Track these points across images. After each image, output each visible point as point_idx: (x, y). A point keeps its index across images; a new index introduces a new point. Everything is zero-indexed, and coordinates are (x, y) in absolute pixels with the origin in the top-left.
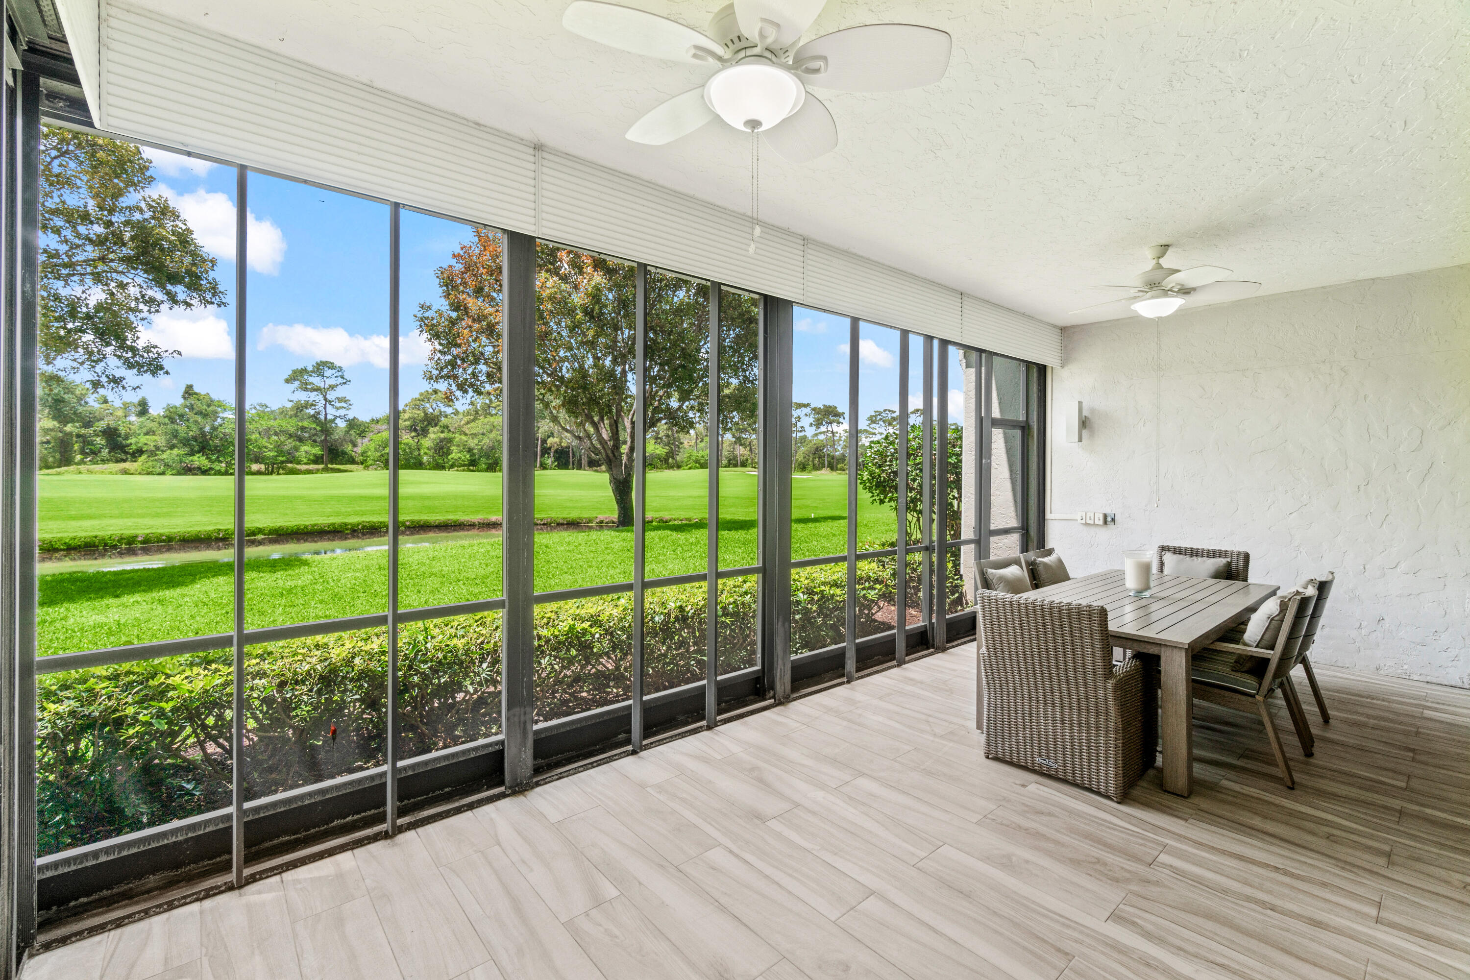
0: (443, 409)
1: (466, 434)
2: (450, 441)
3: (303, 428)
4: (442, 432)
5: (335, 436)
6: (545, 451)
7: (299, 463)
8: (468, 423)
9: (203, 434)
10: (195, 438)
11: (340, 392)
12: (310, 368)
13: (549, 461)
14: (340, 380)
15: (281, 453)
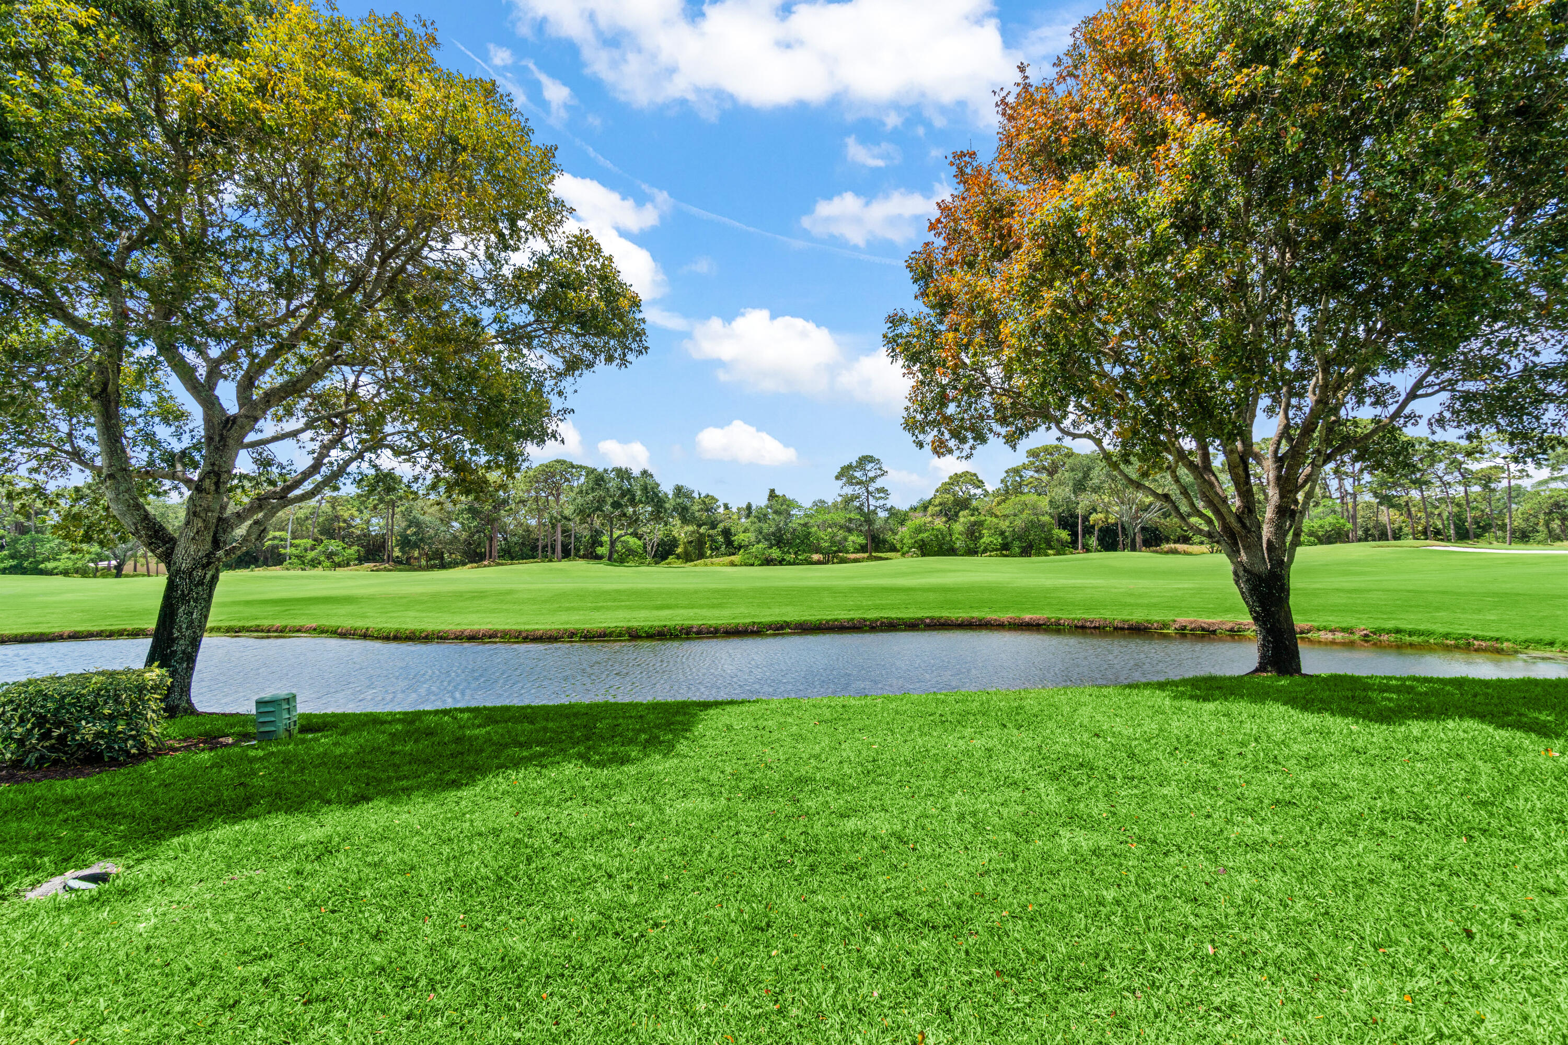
0: (973, 491)
1: (996, 516)
2: (981, 524)
3: (850, 520)
4: (972, 515)
5: (877, 526)
6: (1088, 530)
7: (847, 552)
8: (999, 504)
9: (780, 530)
10: (773, 534)
11: (879, 483)
12: (854, 464)
13: (1093, 541)
14: (879, 472)
15: (833, 543)
